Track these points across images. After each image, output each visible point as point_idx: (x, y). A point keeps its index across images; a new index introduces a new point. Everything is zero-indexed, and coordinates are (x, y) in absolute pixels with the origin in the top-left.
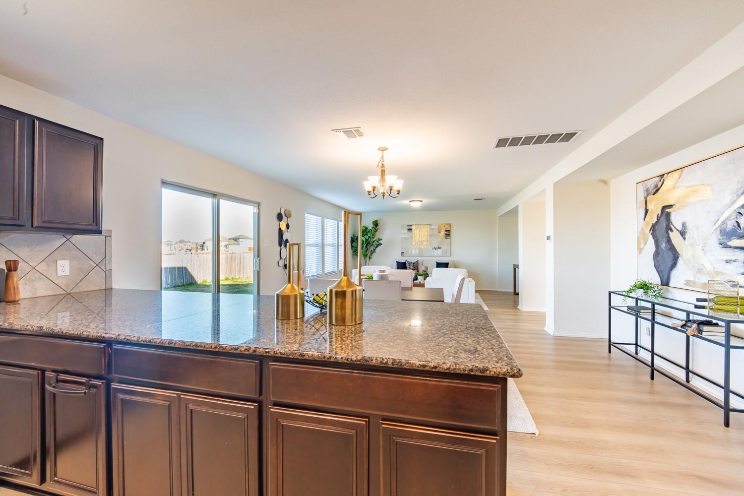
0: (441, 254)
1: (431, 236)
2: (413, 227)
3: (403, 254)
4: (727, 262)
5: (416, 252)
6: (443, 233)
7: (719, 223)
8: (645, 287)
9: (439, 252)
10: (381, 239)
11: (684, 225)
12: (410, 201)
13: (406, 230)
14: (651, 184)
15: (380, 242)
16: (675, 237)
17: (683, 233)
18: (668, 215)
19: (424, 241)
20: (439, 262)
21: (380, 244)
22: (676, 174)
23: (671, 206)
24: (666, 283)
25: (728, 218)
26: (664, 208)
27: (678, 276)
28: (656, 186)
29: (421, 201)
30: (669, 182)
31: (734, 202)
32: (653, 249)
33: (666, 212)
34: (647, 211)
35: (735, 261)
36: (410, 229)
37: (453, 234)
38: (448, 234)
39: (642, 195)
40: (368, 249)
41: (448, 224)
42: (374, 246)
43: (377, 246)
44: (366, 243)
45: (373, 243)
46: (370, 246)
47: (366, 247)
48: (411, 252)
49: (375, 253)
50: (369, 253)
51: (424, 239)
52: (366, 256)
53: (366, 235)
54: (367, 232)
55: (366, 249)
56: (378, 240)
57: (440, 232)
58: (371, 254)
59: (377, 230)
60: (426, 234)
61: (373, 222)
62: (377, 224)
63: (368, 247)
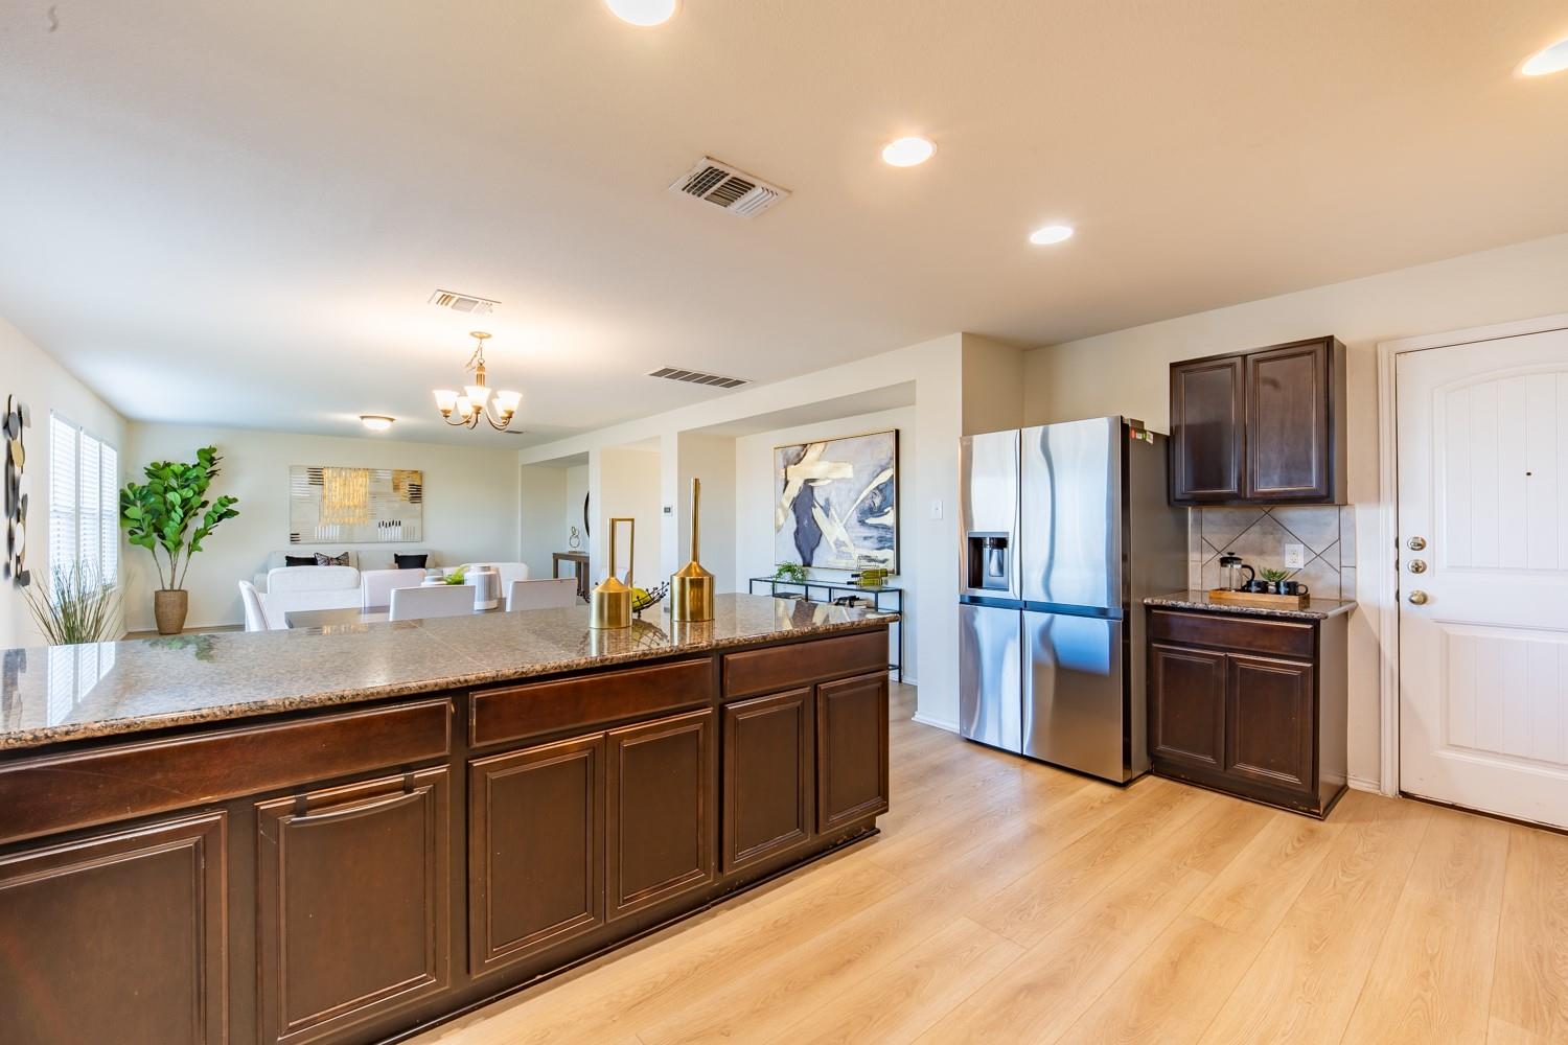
0: (400, 538)
1: (374, 495)
2: (327, 474)
3: (294, 538)
4: (865, 538)
5: (334, 532)
6: (405, 488)
7: (859, 501)
8: (789, 569)
9: (396, 532)
10: (235, 500)
11: (827, 500)
12: (362, 417)
13: (306, 478)
14: (792, 451)
15: (231, 507)
16: (818, 513)
17: (826, 510)
18: (812, 488)
19: (356, 507)
20: (399, 555)
21: (231, 514)
22: (820, 447)
23: (814, 480)
24: (807, 564)
25: (866, 498)
26: (807, 481)
27: (821, 557)
28: (798, 455)
29: (392, 420)
30: (812, 453)
31: (871, 482)
32: (794, 526)
33: (808, 486)
34: (787, 483)
35: (871, 537)
36: (316, 476)
37: (427, 493)
38: (416, 494)
39: (781, 462)
40: (186, 526)
41: (416, 472)
42: (205, 518)
43: (220, 519)
44: (182, 508)
45: (200, 510)
46: (190, 517)
47: (182, 520)
48: (319, 532)
49: (211, 534)
50: (188, 537)
51: (356, 503)
52: (179, 544)
53: (183, 487)
54: (187, 480)
55: (183, 524)
56: (224, 502)
57: (396, 488)
58: (195, 540)
59: (213, 473)
60: (362, 490)
61: (201, 452)
62: (213, 459)
63: (186, 520)
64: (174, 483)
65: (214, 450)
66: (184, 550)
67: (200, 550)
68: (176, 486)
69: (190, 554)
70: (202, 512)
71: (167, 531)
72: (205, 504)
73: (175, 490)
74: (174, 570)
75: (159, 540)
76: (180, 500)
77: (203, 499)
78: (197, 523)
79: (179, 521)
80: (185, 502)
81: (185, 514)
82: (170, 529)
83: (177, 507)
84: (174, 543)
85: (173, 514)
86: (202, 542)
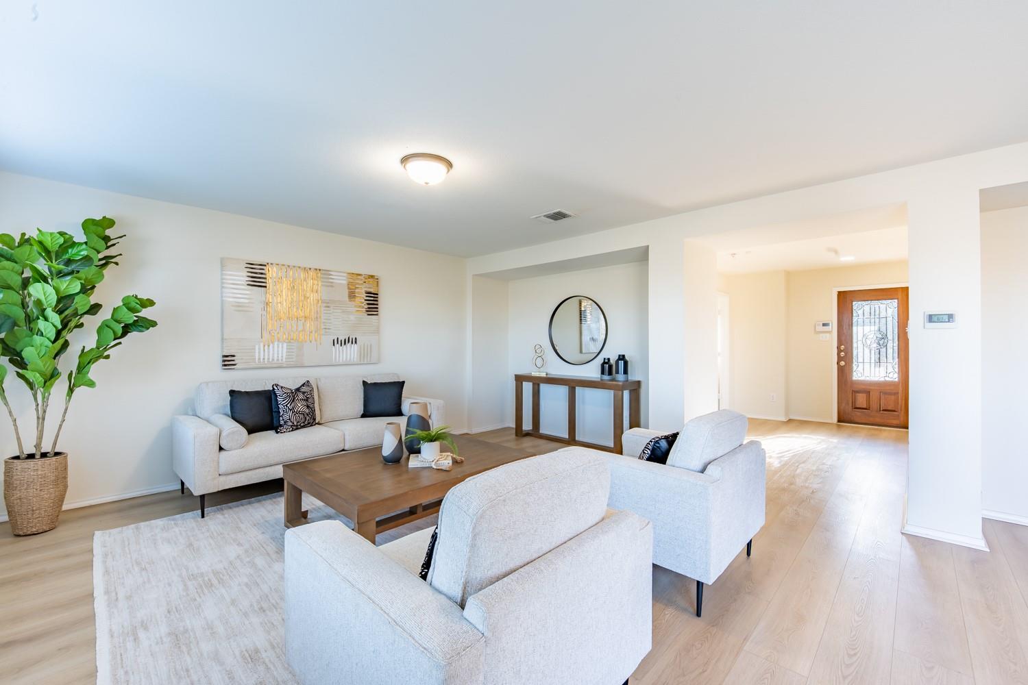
0: (356, 360)
1: (326, 303)
2: (271, 273)
3: (228, 361)
5: (278, 353)
6: (360, 296)
9: (351, 352)
10: (151, 303)
12: (405, 160)
13: (242, 276)
19: (306, 318)
20: (369, 382)
21: (144, 324)
36: (257, 275)
37: (384, 303)
38: (373, 304)
40: (66, 345)
41: (372, 277)
42: (99, 331)
43: (126, 330)
44: (60, 312)
45: (86, 319)
46: (71, 331)
47: (58, 333)
48: (262, 353)
49: (107, 357)
50: (69, 362)
51: (307, 314)
52: (53, 375)
53: (60, 274)
54: (69, 262)
55: (61, 342)
56: (133, 304)
57: (352, 296)
58: (81, 368)
59: (107, 261)
60: (313, 297)
61: (88, 225)
62: (106, 239)
63: (64, 333)
64: (42, 266)
65: (110, 223)
66: (60, 387)
67: (91, 384)
68: (46, 272)
69: (71, 390)
70: (92, 323)
71: (28, 353)
72: (95, 309)
73: (45, 280)
74: (41, 419)
75: (12, 370)
76: (54, 298)
77: (93, 299)
78: (84, 339)
79: (52, 335)
80: (64, 302)
81: (65, 324)
82: (35, 350)
83: (50, 313)
84: (42, 374)
85: (41, 324)
86: (94, 371)
